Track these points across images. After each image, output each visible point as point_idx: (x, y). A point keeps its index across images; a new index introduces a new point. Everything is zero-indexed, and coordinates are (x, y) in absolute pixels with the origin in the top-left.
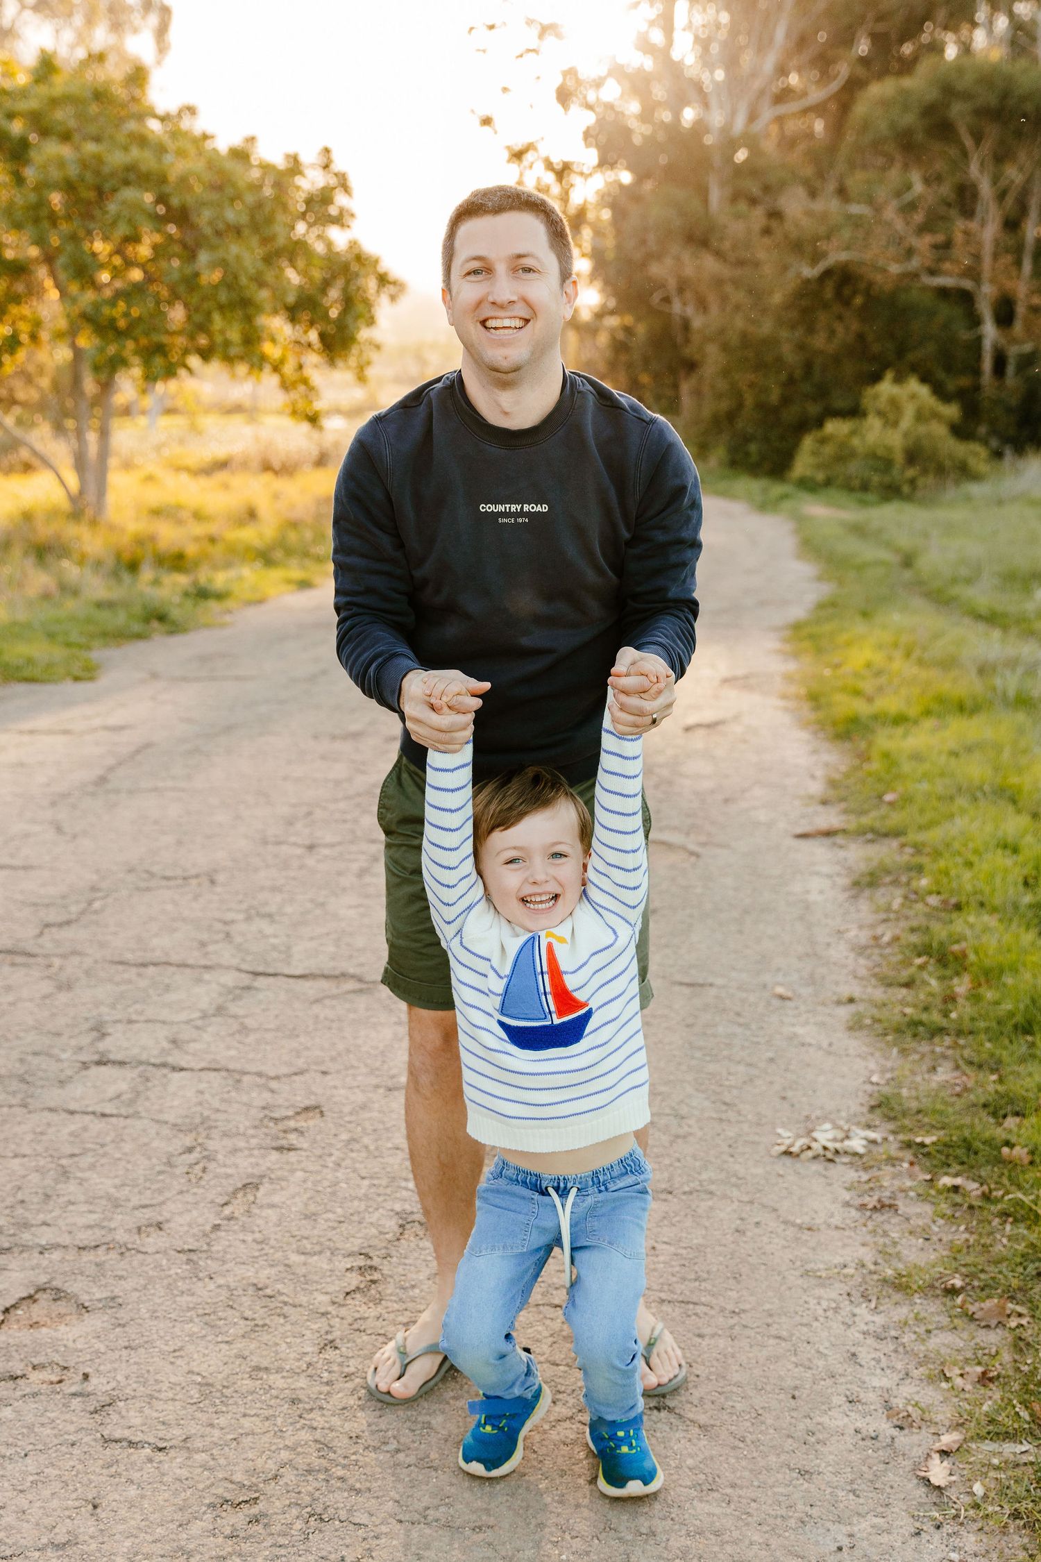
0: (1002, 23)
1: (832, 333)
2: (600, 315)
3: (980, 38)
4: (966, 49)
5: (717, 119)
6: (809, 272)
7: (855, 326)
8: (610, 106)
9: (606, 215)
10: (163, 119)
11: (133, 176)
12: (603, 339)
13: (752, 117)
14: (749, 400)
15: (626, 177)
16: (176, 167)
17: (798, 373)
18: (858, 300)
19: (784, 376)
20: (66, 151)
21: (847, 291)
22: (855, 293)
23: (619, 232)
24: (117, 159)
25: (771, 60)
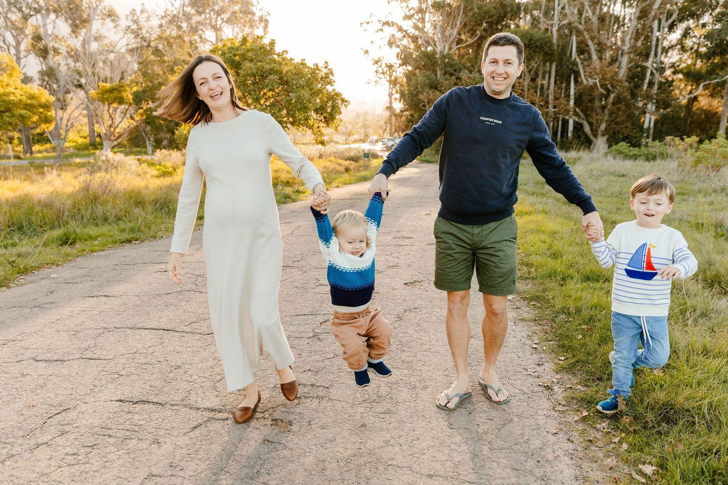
0: (528, 17)
2: (402, 111)
3: (522, 23)
4: (518, 26)
5: (439, 49)
8: (405, 47)
9: (405, 80)
10: (278, 55)
11: (272, 71)
12: (404, 119)
13: (450, 49)
15: (410, 68)
16: (285, 69)
20: (252, 65)
23: (408, 85)
24: (267, 67)
25: (456, 31)
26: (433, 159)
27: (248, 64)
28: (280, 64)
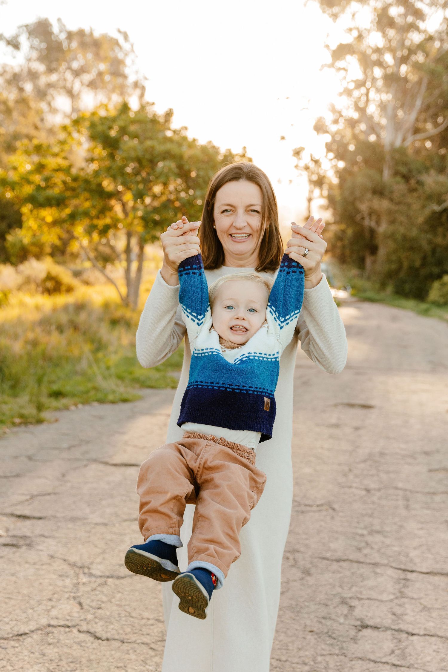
1: (444, 236)
5: (387, 139)
6: (437, 208)
9: (336, 180)
10: (175, 132)
11: (167, 155)
12: (331, 234)
13: (404, 140)
14: (406, 264)
15: (344, 164)
16: (187, 152)
17: (429, 254)
19: (422, 255)
24: (160, 148)
25: (413, 116)
27: (130, 142)
28: (180, 145)
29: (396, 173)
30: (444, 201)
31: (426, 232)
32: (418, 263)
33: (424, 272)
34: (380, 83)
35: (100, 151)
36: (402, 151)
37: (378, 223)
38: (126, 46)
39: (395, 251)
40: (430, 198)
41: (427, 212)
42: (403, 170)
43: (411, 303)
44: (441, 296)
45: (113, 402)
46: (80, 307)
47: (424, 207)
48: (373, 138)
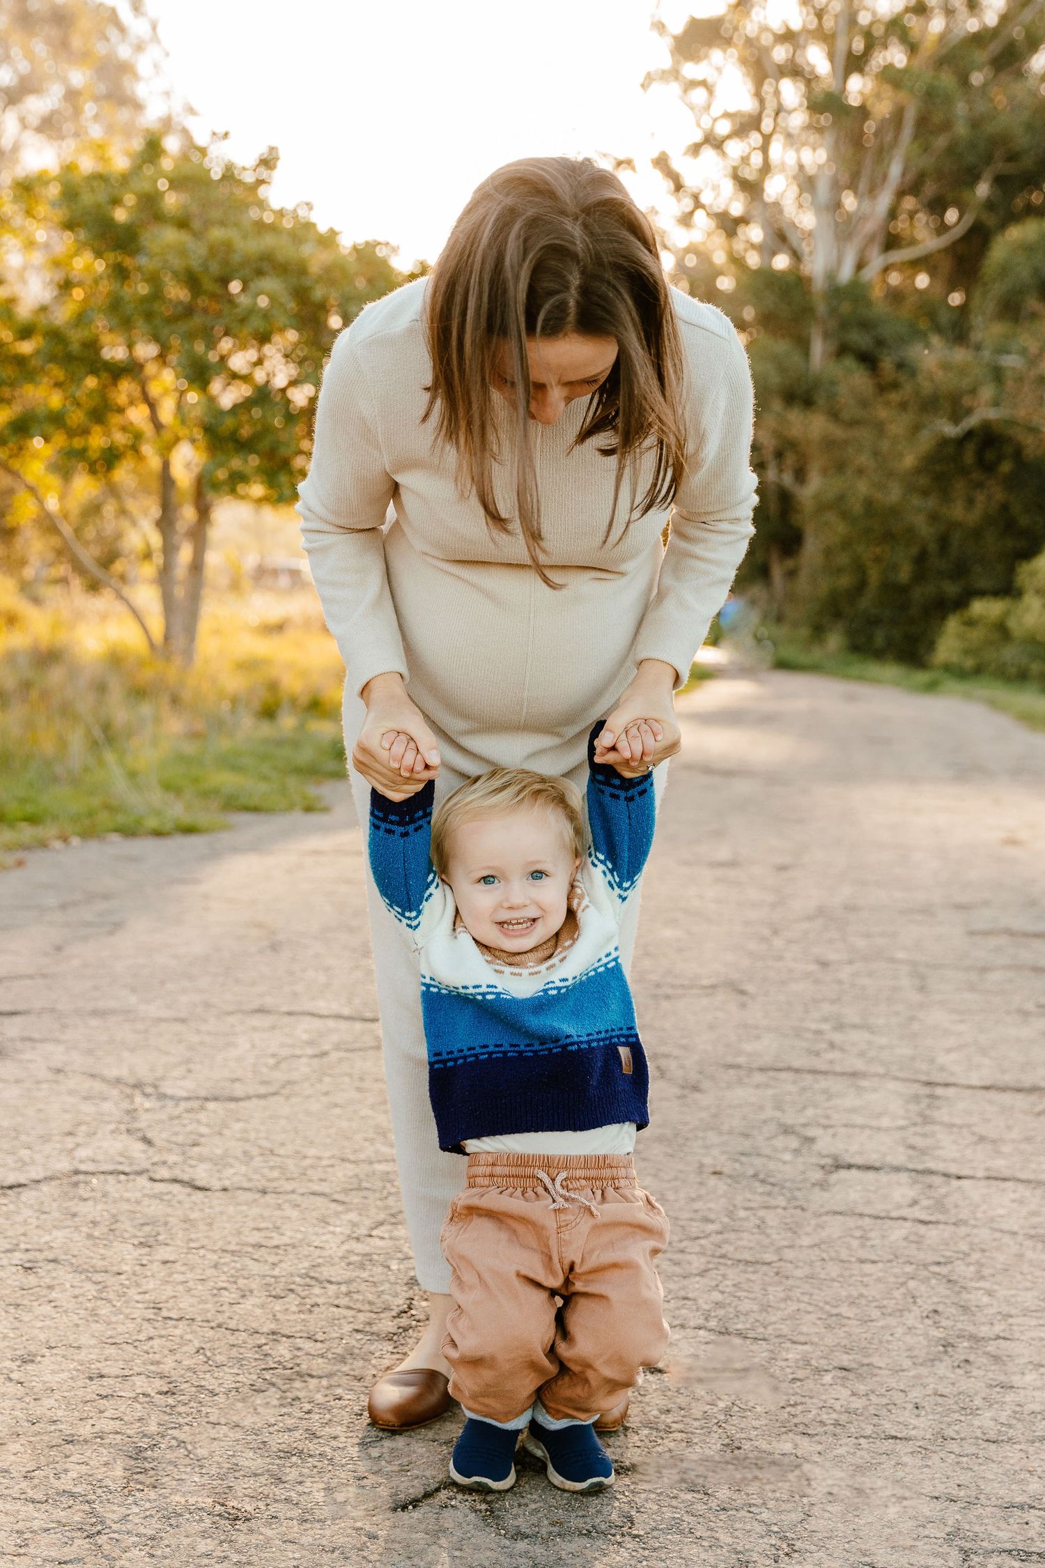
1: (970, 502)
5: (820, 262)
6: (951, 430)
7: (999, 495)
10: (282, 213)
13: (861, 264)
14: (874, 576)
17: (933, 547)
18: (1006, 467)
19: (914, 550)
20: (185, 239)
21: (990, 456)
22: (1000, 459)
24: (251, 246)
25: (884, 201)
26: (802, 658)
27: (170, 235)
29: (842, 350)
30: (969, 411)
31: (925, 493)
32: (904, 574)
33: (920, 594)
34: (798, 120)
35: (89, 265)
36: (855, 292)
37: (800, 475)
38: (137, 26)
39: (846, 544)
40: (929, 405)
41: (925, 442)
42: (859, 339)
43: (891, 671)
44: (967, 652)
45: (158, 834)
46: (48, 657)
47: (916, 429)
48: (781, 262)
